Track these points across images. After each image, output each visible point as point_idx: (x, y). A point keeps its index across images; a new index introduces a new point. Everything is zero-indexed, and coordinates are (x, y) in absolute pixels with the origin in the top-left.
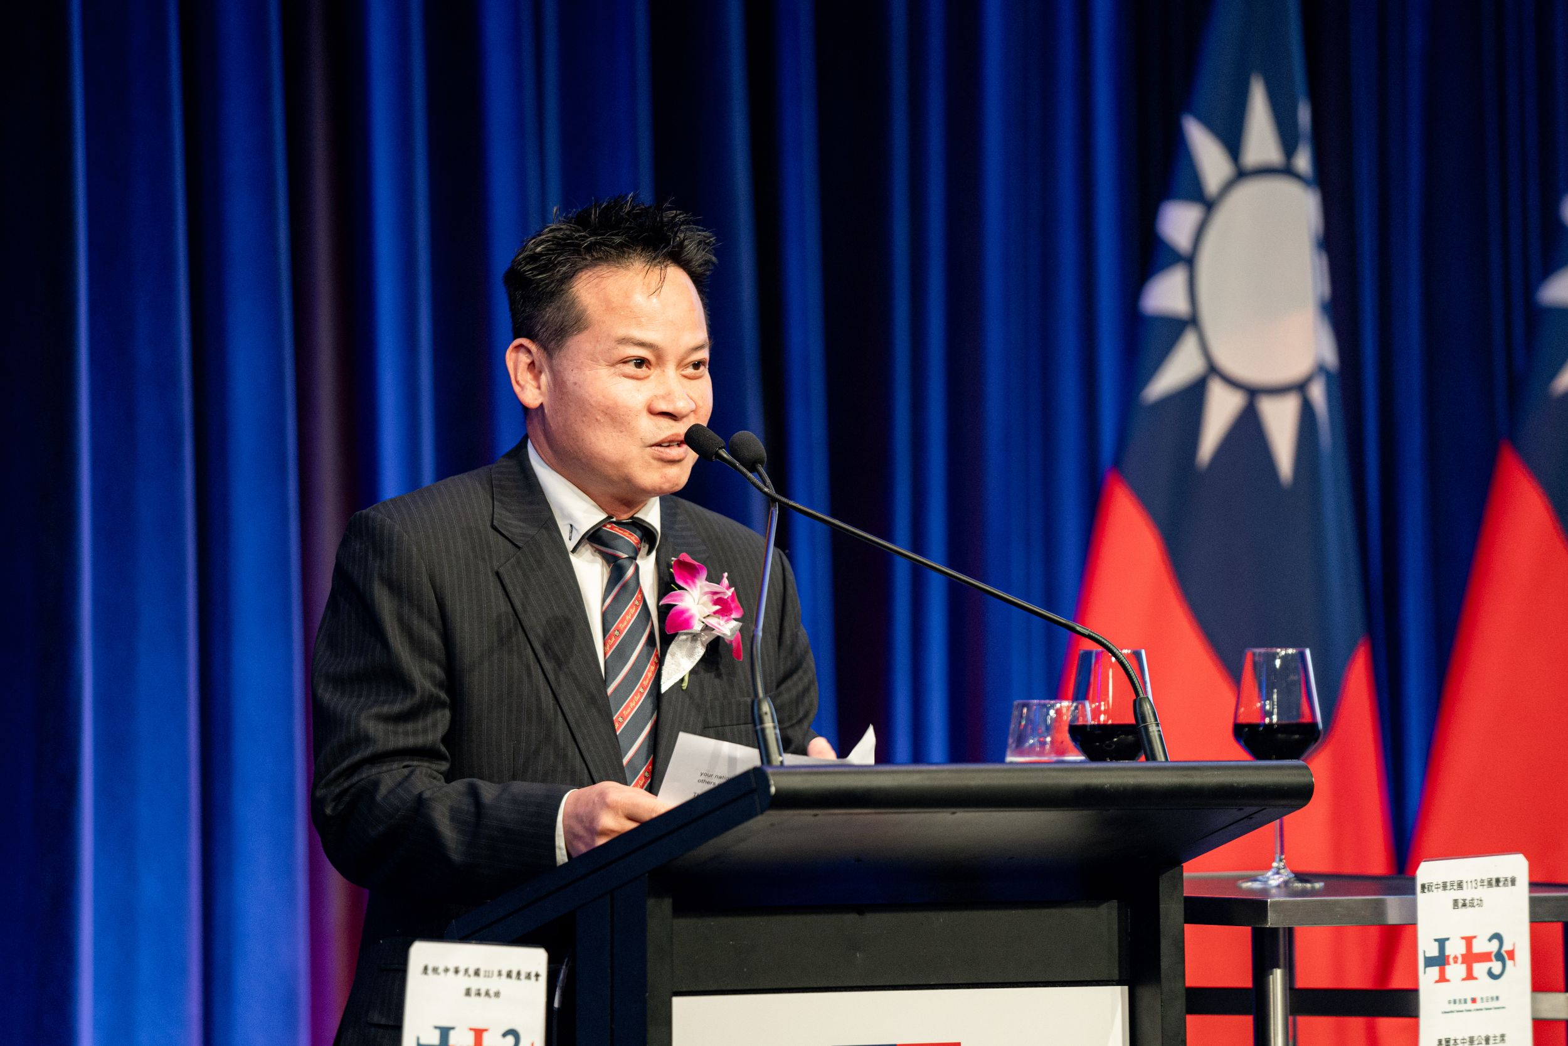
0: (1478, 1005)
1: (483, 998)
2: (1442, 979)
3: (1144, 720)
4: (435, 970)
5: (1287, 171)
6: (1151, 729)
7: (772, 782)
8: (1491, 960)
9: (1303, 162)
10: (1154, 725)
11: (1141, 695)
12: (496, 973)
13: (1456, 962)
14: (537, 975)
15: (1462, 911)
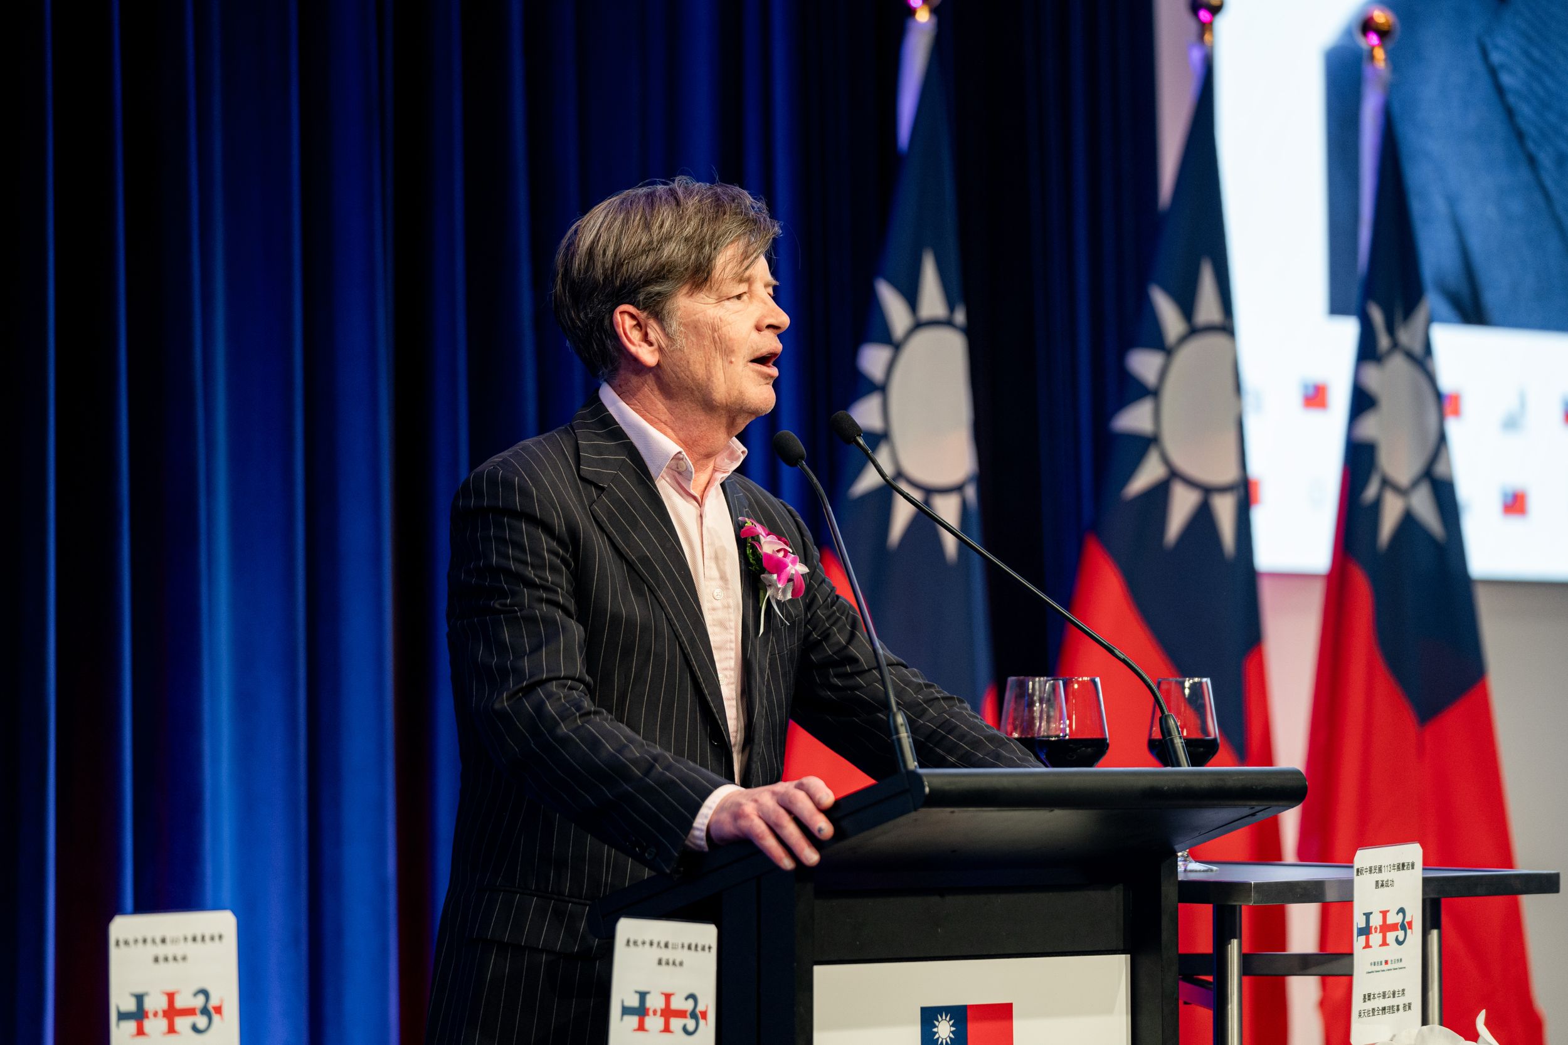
0: (1389, 966)
1: (671, 967)
2: (1367, 946)
3: (1170, 734)
4: (635, 943)
5: (948, 323)
6: (1175, 741)
7: (926, 783)
8: (1398, 930)
9: (960, 317)
10: (1178, 738)
11: (1166, 713)
12: (680, 946)
13: (1376, 932)
14: (710, 948)
15: (1381, 890)
